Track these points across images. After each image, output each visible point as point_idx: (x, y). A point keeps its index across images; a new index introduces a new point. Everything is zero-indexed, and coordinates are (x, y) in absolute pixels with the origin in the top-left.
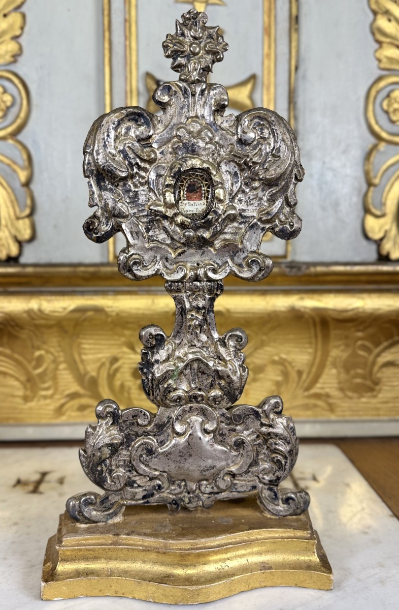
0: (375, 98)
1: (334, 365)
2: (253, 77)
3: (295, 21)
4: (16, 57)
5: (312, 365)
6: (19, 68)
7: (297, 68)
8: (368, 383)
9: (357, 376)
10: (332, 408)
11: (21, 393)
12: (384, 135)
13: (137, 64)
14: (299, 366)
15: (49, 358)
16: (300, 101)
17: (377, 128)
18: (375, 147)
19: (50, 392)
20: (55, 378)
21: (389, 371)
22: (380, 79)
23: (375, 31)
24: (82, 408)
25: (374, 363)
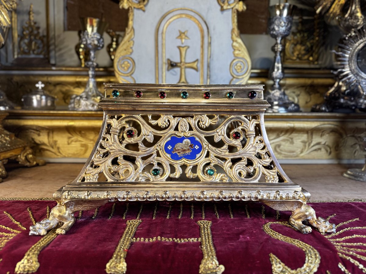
0: (232, 66)
2: (197, 60)
3: (210, 44)
4: (131, 53)
6: (132, 56)
7: (210, 57)
12: (235, 76)
13: (165, 57)
16: (211, 66)
17: (233, 74)
18: (232, 80)
22: (234, 60)
23: (233, 46)
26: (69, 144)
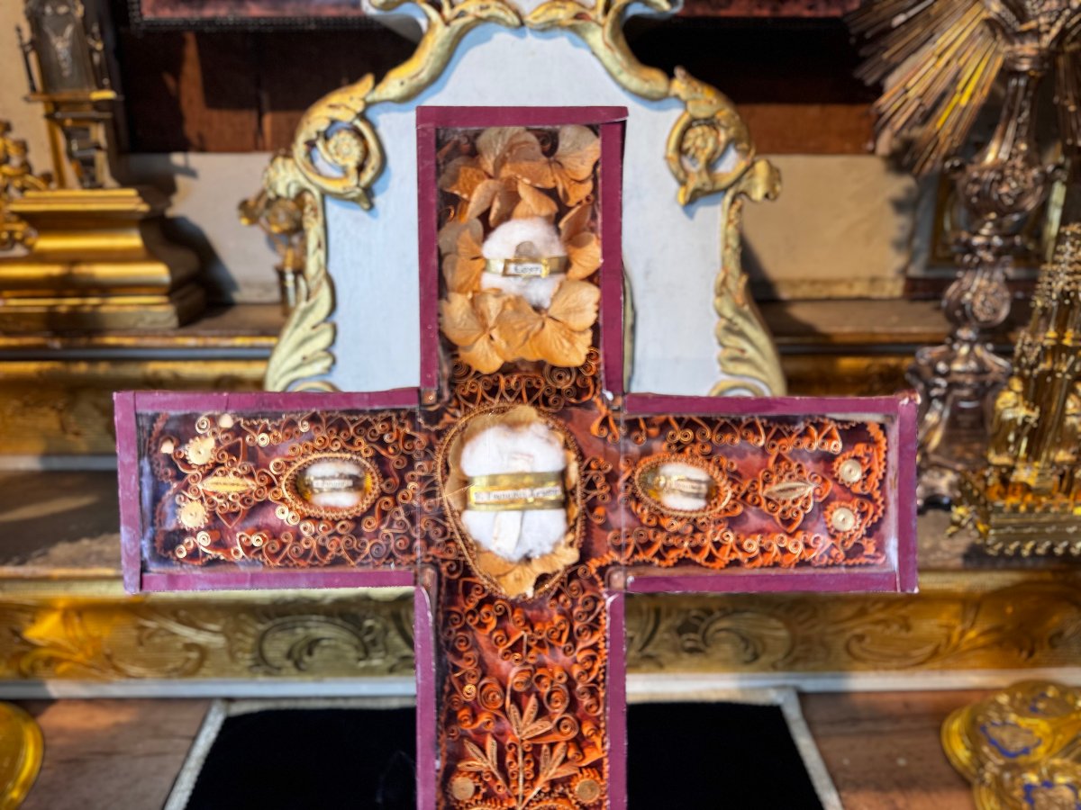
26: (141, 643)
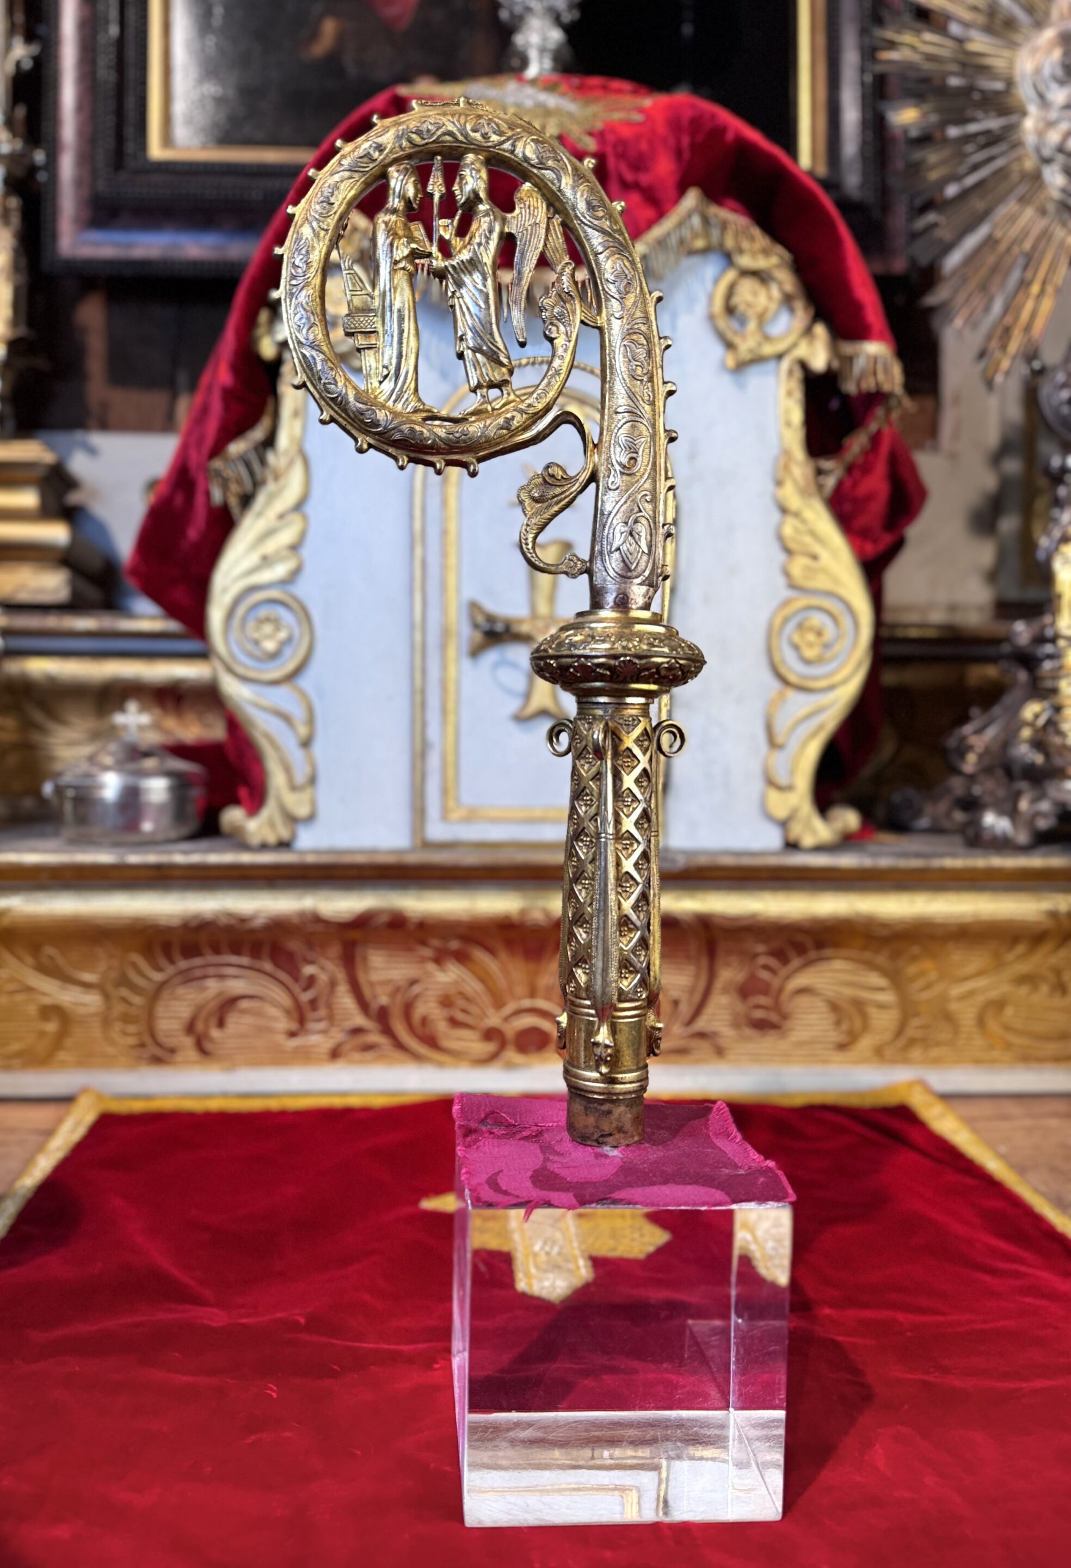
0: (781, 629)
1: (725, 991)
4: (294, 576)
5: (692, 991)
6: (301, 589)
8: (774, 1017)
9: (758, 1007)
10: (720, 1052)
11: (283, 1023)
12: (793, 678)
13: (459, 590)
14: (675, 994)
15: (323, 978)
17: (782, 669)
18: (780, 695)
19: (322, 1025)
20: (329, 1006)
21: (803, 1001)
22: (788, 601)
23: (781, 537)
24: (368, 1048)
25: (781, 990)
